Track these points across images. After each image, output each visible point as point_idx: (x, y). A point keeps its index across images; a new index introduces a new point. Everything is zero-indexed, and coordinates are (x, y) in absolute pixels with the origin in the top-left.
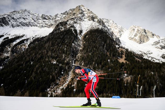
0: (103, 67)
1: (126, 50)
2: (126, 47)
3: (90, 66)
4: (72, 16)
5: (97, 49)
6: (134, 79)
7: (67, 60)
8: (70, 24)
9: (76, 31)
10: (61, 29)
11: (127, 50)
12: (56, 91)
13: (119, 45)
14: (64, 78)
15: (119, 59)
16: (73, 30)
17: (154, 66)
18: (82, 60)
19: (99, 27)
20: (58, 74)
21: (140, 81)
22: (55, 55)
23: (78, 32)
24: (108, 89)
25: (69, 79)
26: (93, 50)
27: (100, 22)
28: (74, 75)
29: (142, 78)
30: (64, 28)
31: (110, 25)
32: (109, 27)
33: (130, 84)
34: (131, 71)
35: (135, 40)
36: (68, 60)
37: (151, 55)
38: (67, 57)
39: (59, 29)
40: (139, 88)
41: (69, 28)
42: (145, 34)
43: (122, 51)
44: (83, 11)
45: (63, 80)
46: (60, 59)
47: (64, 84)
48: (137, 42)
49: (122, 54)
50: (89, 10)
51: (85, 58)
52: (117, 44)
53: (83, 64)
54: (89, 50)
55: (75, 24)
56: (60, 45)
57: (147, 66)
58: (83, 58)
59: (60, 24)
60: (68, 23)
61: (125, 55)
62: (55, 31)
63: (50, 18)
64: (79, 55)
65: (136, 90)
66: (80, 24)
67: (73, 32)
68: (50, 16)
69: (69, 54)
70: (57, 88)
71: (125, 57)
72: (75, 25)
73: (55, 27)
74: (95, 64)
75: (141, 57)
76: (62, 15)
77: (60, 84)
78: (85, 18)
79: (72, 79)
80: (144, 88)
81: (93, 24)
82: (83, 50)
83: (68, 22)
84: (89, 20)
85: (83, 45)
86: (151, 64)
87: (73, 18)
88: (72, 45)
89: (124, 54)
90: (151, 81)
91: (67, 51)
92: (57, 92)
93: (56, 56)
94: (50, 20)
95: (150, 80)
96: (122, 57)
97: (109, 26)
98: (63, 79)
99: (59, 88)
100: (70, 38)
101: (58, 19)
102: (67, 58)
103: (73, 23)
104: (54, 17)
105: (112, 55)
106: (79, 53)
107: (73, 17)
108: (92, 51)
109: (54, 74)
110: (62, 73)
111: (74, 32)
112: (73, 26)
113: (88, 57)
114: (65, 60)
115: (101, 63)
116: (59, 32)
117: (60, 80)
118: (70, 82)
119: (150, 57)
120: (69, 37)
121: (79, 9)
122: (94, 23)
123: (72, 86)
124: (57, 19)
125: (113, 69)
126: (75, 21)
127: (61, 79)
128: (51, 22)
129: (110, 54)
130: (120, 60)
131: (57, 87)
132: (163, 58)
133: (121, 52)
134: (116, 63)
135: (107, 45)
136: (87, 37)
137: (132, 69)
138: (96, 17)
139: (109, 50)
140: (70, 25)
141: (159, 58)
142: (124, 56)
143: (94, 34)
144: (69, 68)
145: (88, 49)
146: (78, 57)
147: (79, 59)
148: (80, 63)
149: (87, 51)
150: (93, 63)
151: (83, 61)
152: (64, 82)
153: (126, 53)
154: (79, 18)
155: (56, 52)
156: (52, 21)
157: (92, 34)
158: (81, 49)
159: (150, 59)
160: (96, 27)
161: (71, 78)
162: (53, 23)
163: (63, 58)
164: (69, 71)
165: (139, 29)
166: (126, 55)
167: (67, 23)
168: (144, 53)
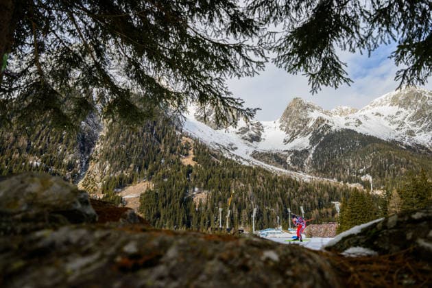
0: (151, 173)
1: (194, 140)
2: (195, 136)
3: (124, 172)
5: (139, 136)
6: (212, 196)
7: (70, 158)
11: (196, 141)
13: (181, 131)
15: (183, 158)
17: (244, 173)
18: (106, 159)
22: (37, 146)
24: (165, 218)
26: (131, 139)
33: (206, 208)
34: (207, 184)
37: (235, 152)
38: (69, 150)
43: (187, 143)
46: (51, 157)
48: (211, 127)
49: (188, 148)
51: (112, 153)
52: (177, 129)
53: (107, 168)
54: (121, 137)
58: (107, 155)
61: (194, 151)
64: (98, 147)
69: (74, 145)
71: (194, 154)
74: (134, 168)
82: (108, 138)
85: (107, 127)
86: (240, 169)
88: (80, 124)
89: (191, 150)
90: (242, 200)
91: (68, 137)
93: (40, 147)
95: (239, 198)
96: (187, 155)
102: (70, 154)
105: (168, 150)
106: (98, 144)
108: (129, 140)
113: (119, 153)
114: (63, 159)
115: (146, 167)
119: (234, 155)
125: (172, 179)
129: (165, 149)
130: (185, 160)
132: (254, 157)
133: (186, 145)
134: (178, 166)
135: (158, 129)
137: (208, 179)
139: (163, 141)
141: (247, 157)
142: (191, 152)
144: (73, 176)
145: (118, 137)
146: (96, 152)
147: (97, 157)
148: (100, 165)
149: (117, 141)
150: (131, 166)
151: (107, 162)
153: (195, 147)
155: (41, 139)
158: (103, 136)
159: (234, 159)
163: (60, 152)
166: (196, 150)
168: (224, 148)
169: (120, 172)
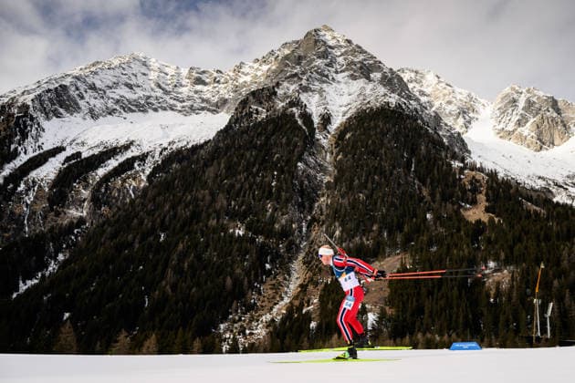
0: (408, 240)
1: (487, 175)
2: (489, 166)
3: (364, 239)
4: (293, 68)
5: (385, 177)
6: (523, 277)
7: (283, 221)
8: (285, 94)
9: (307, 118)
10: (257, 113)
11: (493, 175)
12: (249, 329)
13: (463, 160)
14: (274, 285)
15: (466, 209)
16: (296, 115)
18: (335, 219)
19: (390, 100)
20: (253, 272)
21: (546, 285)
22: (240, 207)
23: (316, 120)
24: (431, 315)
25: (293, 287)
26: (373, 183)
27: (393, 81)
28: (310, 274)
29: (551, 273)
30: (268, 111)
31: (428, 91)
32: (423, 99)
33: (510, 299)
34: (512, 253)
35: (522, 139)
36: (287, 221)
38: (281, 211)
39: (250, 114)
40: (544, 308)
41: (285, 109)
42: (555, 115)
43: (474, 181)
44: (330, 47)
45: (270, 292)
46: (258, 221)
47: (277, 306)
48: (529, 147)
49: (475, 190)
50: (349, 42)
51: (343, 210)
52: (454, 157)
53: (337, 233)
54: (357, 181)
55: (305, 94)
56: (254, 170)
57: (569, 231)
58: (336, 212)
59: (251, 98)
60: (280, 92)
61: (487, 195)
62: (235, 123)
63: (215, 78)
64: (323, 200)
65: (532, 319)
66: (321, 92)
67: (300, 122)
68: (218, 71)
69: (287, 201)
70: (251, 321)
71: (487, 201)
72: (304, 97)
73: (236, 109)
74: (380, 232)
75: (543, 197)
76: (256, 65)
77: (262, 306)
78: (337, 72)
79: (301, 286)
80: (559, 308)
81: (368, 92)
82: (336, 185)
83: (278, 88)
84: (353, 77)
85: (336, 167)
87: (296, 75)
88: (296, 167)
89: (481, 193)
91: (279, 189)
92: (251, 334)
93: (244, 207)
94: (216, 85)
96: (474, 202)
97: (423, 93)
98: (271, 289)
99: (258, 321)
100: (288, 144)
101: (245, 82)
102: (282, 215)
103: (298, 91)
104: (231, 74)
105: (438, 197)
106: (323, 195)
107: (297, 70)
108: (369, 185)
109: (238, 271)
110: (268, 266)
111: (304, 123)
112: (296, 103)
113: (353, 208)
114: (274, 223)
115: (400, 228)
116: (248, 127)
117: (260, 294)
118: (296, 297)
120: (284, 140)
121: (316, 41)
122: (371, 86)
123: (304, 311)
124: (241, 80)
125: (445, 247)
126: (304, 82)
127: (266, 289)
128: (221, 92)
129: (432, 195)
130: (470, 213)
131: (252, 317)
133: (471, 183)
134: (456, 225)
135: (419, 162)
136: (348, 136)
137: (515, 244)
138: (377, 66)
139: (429, 180)
140: (288, 97)
142: (482, 198)
143: (372, 124)
144: (289, 249)
145: (352, 181)
146: (321, 210)
147: (323, 217)
148: (327, 230)
149: (350, 188)
150: (375, 228)
151: (337, 224)
152: (274, 298)
153: (490, 188)
154: (317, 73)
155: (244, 196)
156: (225, 88)
157: (366, 124)
158: (329, 182)
160: (377, 100)
161: (299, 282)
162: (227, 97)
163: (268, 214)
164: (290, 260)
165: (535, 99)
166: (490, 192)
167: (275, 93)
168: (556, 184)
169: (357, 239)
